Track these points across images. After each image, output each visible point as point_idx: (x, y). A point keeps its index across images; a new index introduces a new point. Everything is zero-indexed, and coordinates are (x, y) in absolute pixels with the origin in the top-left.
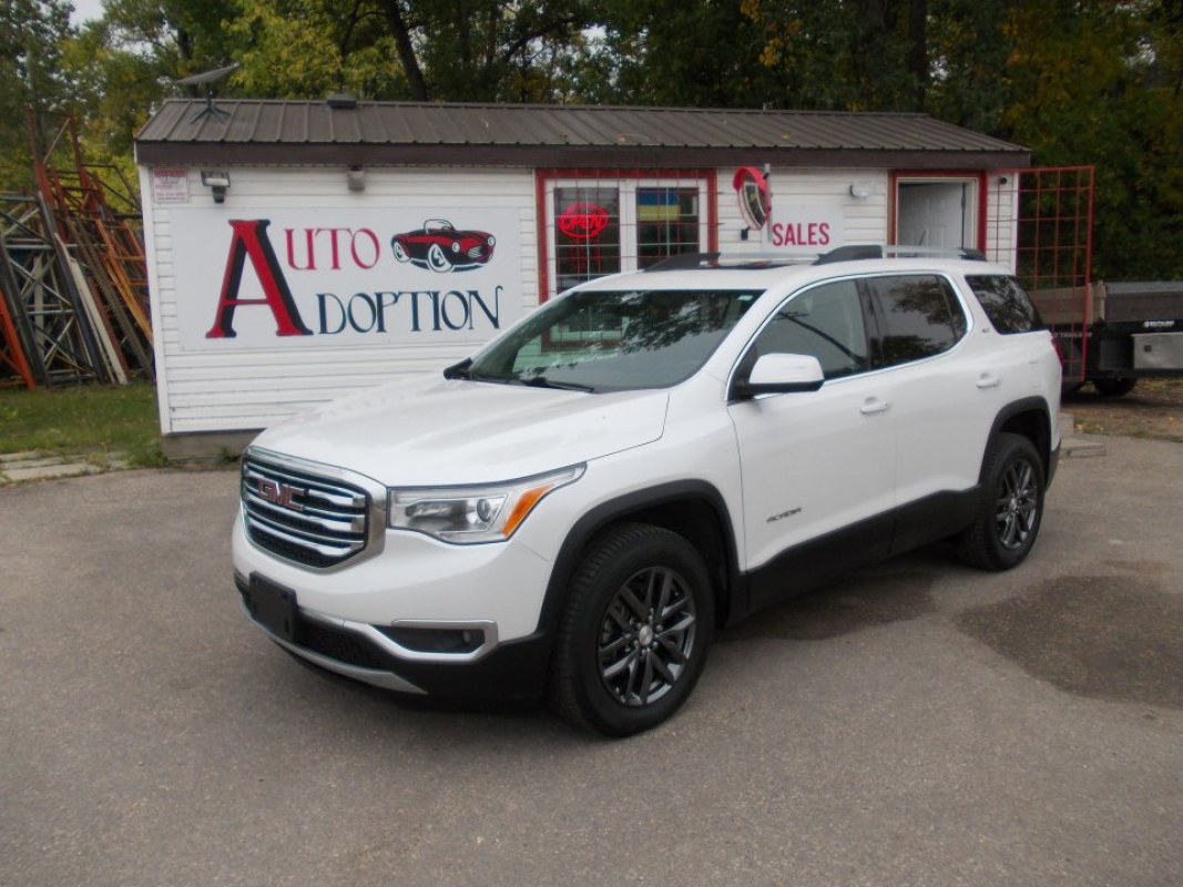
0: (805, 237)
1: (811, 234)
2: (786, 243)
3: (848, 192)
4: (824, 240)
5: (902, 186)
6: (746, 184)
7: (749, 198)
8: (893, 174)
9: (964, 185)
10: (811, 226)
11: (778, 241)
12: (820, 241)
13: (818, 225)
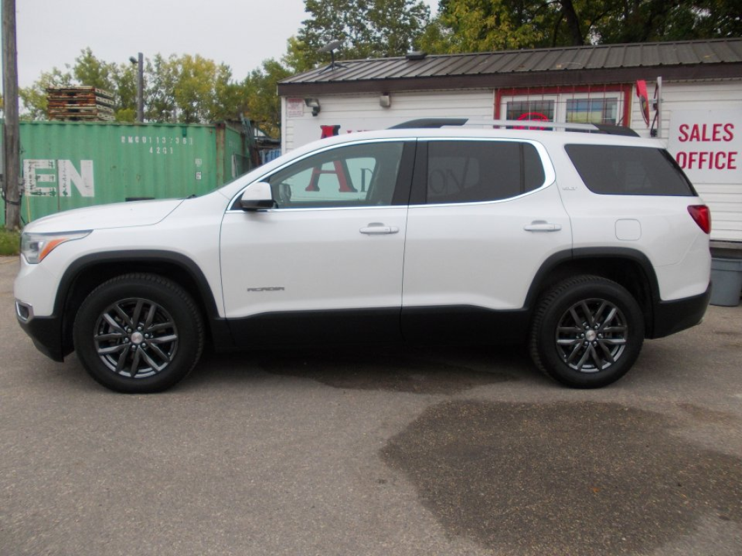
0: (709, 135)
1: (715, 132)
2: (691, 140)
4: (728, 137)
10: (715, 126)
12: (724, 138)
13: (724, 125)
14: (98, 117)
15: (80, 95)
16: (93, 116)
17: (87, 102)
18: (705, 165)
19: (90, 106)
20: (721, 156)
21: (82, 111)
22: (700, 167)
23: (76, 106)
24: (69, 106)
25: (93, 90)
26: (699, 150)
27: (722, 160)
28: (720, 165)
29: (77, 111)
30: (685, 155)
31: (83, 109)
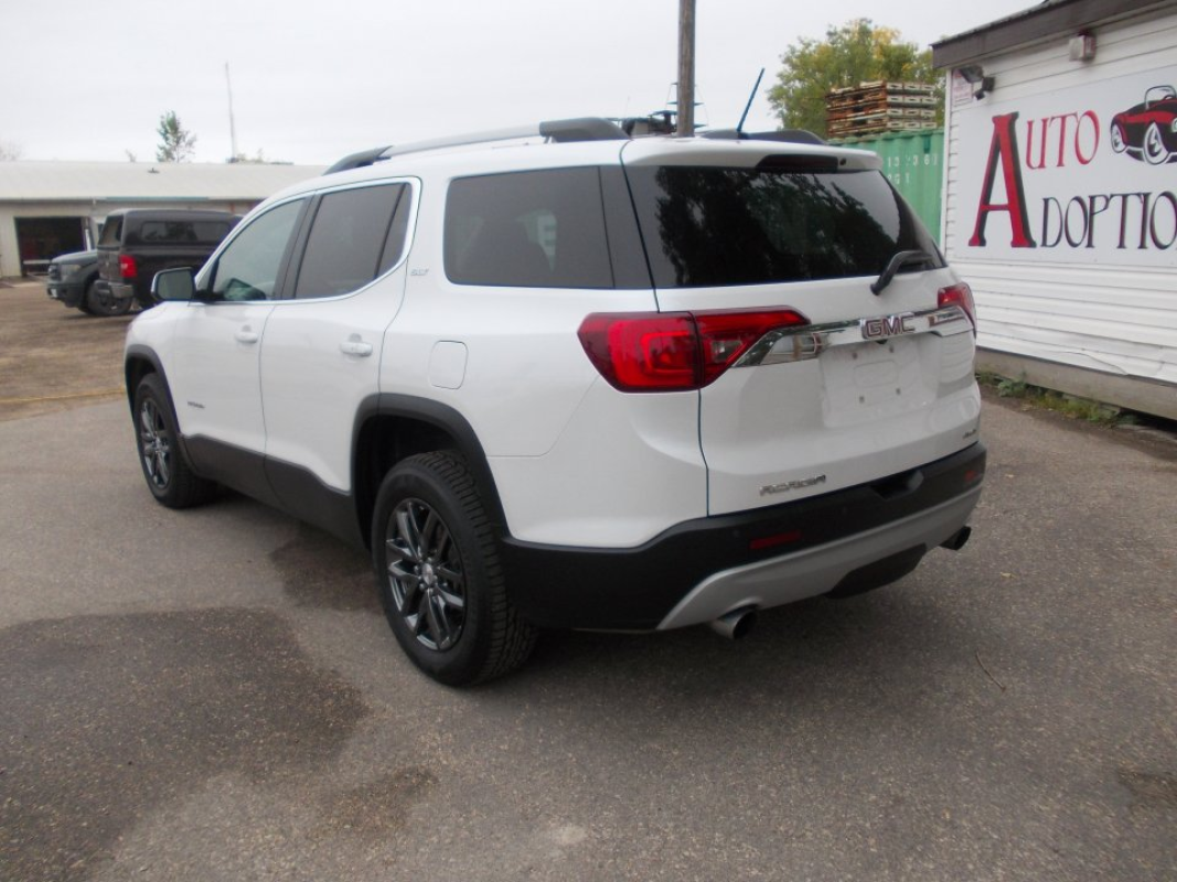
14: (889, 129)
15: (868, 98)
16: (881, 128)
17: (877, 106)
19: (878, 113)
21: (870, 122)
23: (860, 116)
24: (852, 117)
25: (883, 86)
29: (863, 122)
31: (870, 118)
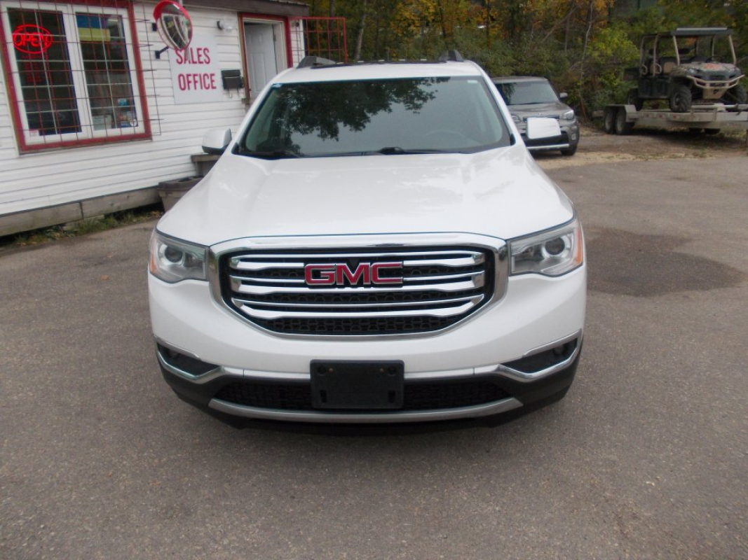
0: (196, 59)
1: (199, 56)
2: (185, 63)
3: (216, 26)
4: (207, 61)
5: (246, 24)
6: (164, 15)
7: (167, 26)
8: (241, 15)
9: (273, 26)
10: (199, 49)
11: (180, 60)
12: (205, 61)
13: (203, 49)
18: (198, 85)
20: (206, 77)
22: (195, 88)
26: (192, 72)
27: (208, 81)
28: (207, 86)
30: (183, 76)
